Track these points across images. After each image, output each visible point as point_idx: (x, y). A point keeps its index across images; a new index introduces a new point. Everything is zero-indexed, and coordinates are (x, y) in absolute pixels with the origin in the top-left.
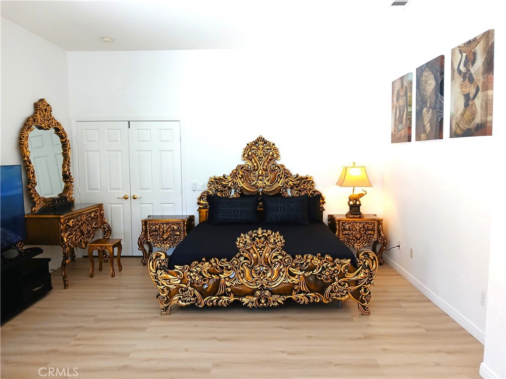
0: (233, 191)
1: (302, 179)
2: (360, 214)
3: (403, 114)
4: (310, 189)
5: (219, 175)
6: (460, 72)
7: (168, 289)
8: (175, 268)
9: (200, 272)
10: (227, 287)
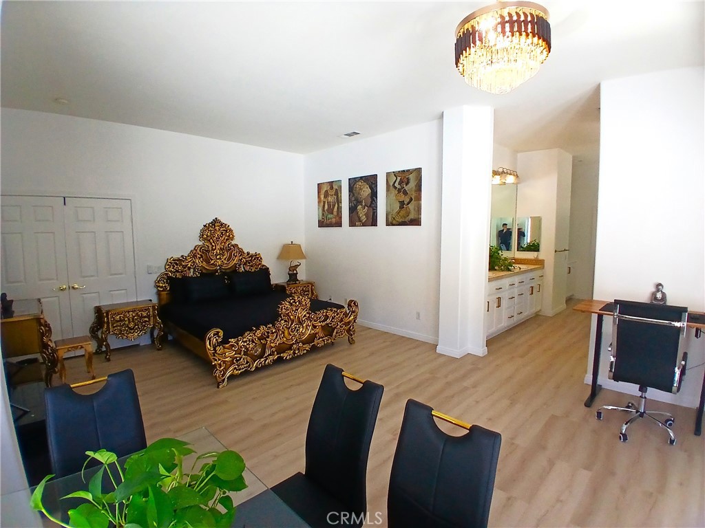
0: (192, 270)
1: (252, 256)
2: (298, 280)
3: (334, 207)
4: (259, 264)
5: (177, 255)
6: (395, 188)
7: (224, 362)
8: (230, 342)
9: (252, 340)
10: (272, 347)
